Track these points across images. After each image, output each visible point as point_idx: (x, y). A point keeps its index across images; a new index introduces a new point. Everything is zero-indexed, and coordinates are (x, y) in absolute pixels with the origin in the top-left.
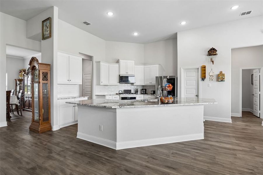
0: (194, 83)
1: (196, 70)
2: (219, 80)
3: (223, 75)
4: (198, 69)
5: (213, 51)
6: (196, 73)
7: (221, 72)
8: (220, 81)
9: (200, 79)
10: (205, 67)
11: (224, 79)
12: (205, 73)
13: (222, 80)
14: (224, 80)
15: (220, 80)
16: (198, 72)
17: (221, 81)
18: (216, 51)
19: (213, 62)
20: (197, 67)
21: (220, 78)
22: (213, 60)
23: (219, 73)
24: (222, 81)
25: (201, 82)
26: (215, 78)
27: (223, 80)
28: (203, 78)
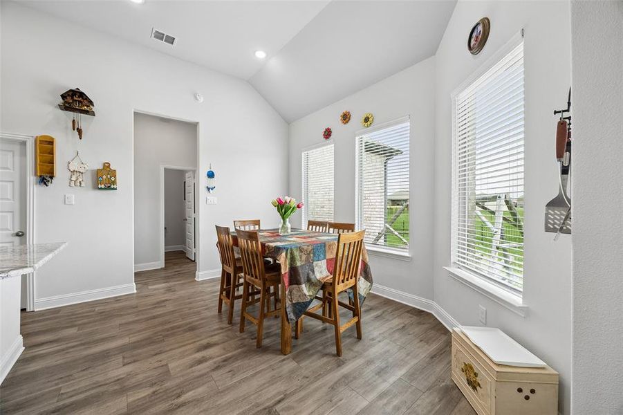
0: (9, 191)
1: (17, 148)
2: (100, 186)
3: (113, 173)
4: (24, 143)
5: (80, 99)
6: (17, 159)
7: (107, 166)
8: (101, 189)
9: (31, 179)
10: (51, 143)
11: (114, 183)
12: (52, 162)
13: (110, 186)
14: (115, 186)
15: (103, 186)
16: (23, 154)
17: (104, 189)
18: (91, 103)
19: (80, 131)
20: (21, 138)
21: (104, 179)
22: (82, 125)
23: (101, 167)
24: (109, 188)
25: (34, 189)
26: (87, 180)
27: (112, 186)
28: (46, 176)
